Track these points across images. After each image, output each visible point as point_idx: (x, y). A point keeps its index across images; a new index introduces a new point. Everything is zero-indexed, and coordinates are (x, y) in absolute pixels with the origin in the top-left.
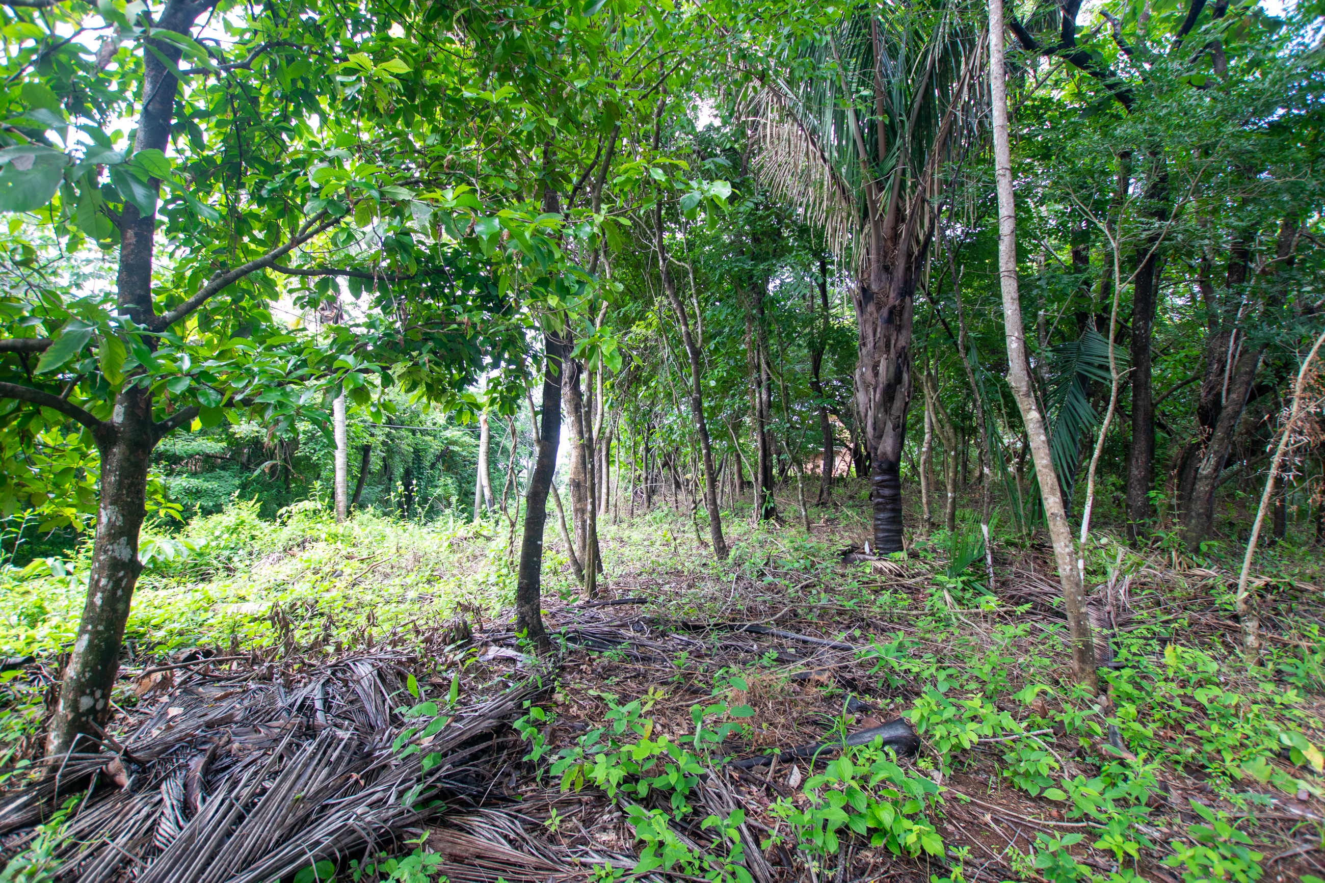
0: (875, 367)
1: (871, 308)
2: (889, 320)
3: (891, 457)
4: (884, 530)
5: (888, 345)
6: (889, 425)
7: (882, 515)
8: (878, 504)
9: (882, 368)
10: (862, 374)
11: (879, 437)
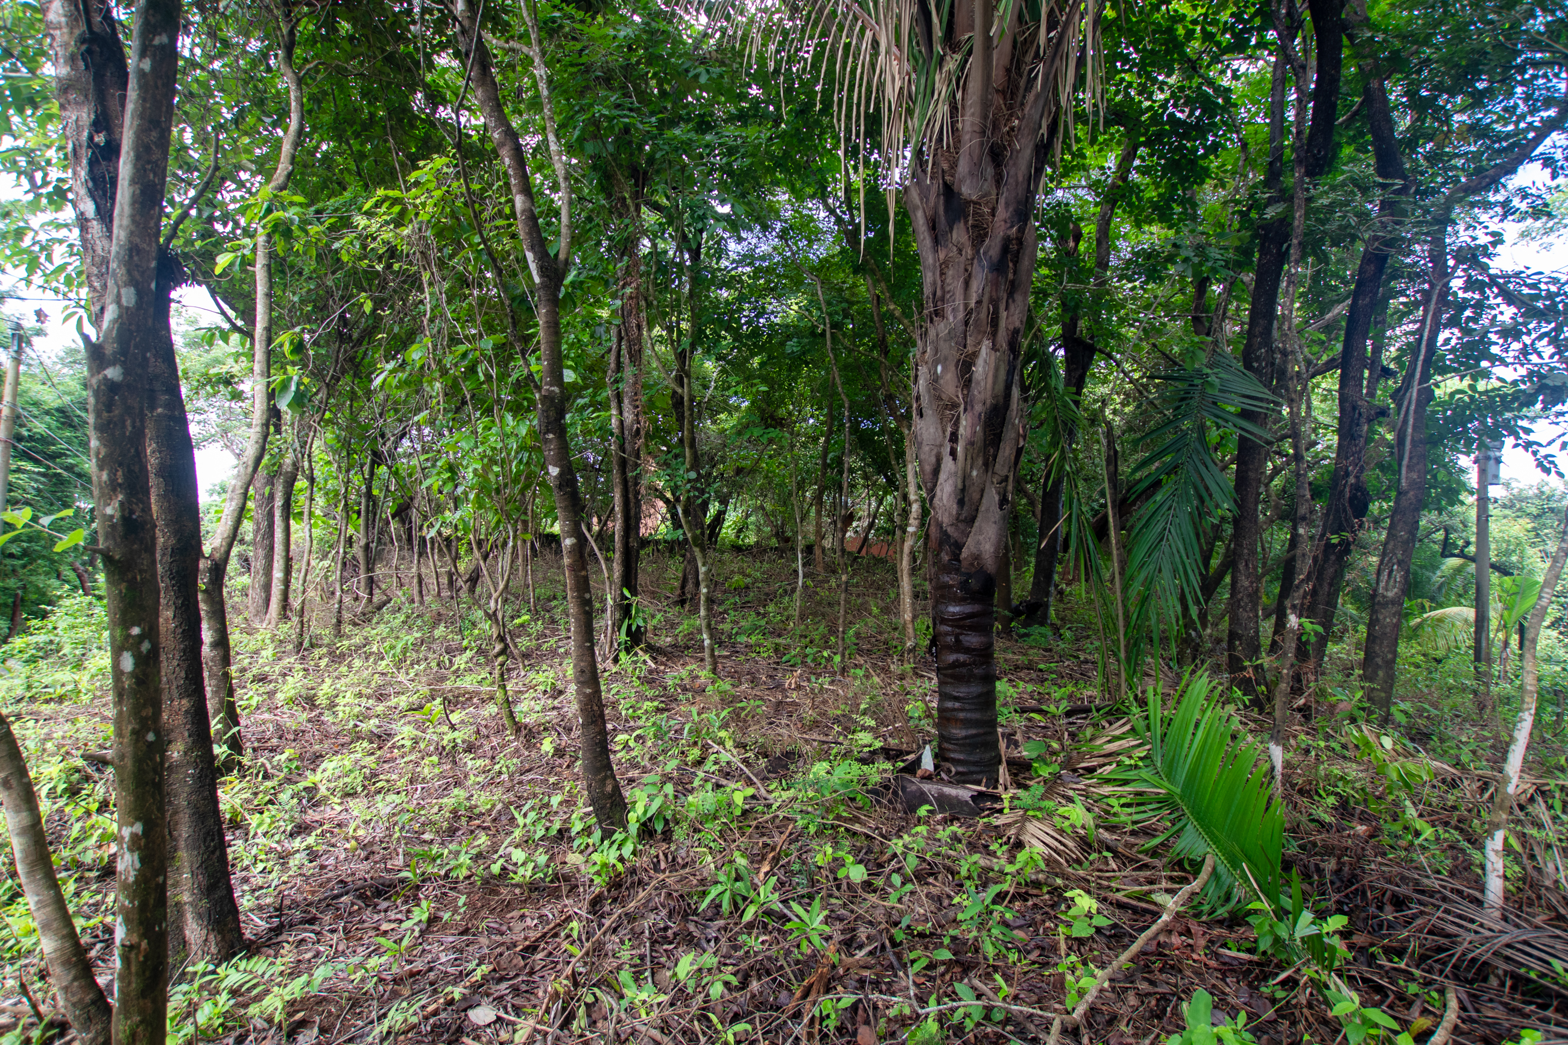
0: (966, 367)
1: (960, 234)
2: (998, 268)
3: (989, 563)
4: (966, 723)
5: (994, 322)
6: (992, 497)
7: (962, 691)
8: (956, 665)
9: (980, 369)
10: (935, 379)
11: (968, 517)
